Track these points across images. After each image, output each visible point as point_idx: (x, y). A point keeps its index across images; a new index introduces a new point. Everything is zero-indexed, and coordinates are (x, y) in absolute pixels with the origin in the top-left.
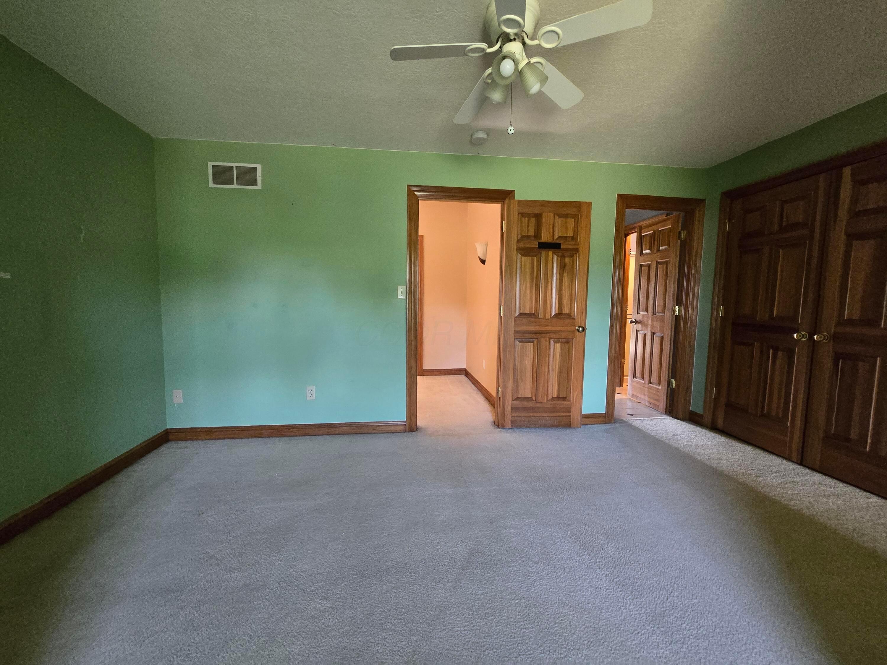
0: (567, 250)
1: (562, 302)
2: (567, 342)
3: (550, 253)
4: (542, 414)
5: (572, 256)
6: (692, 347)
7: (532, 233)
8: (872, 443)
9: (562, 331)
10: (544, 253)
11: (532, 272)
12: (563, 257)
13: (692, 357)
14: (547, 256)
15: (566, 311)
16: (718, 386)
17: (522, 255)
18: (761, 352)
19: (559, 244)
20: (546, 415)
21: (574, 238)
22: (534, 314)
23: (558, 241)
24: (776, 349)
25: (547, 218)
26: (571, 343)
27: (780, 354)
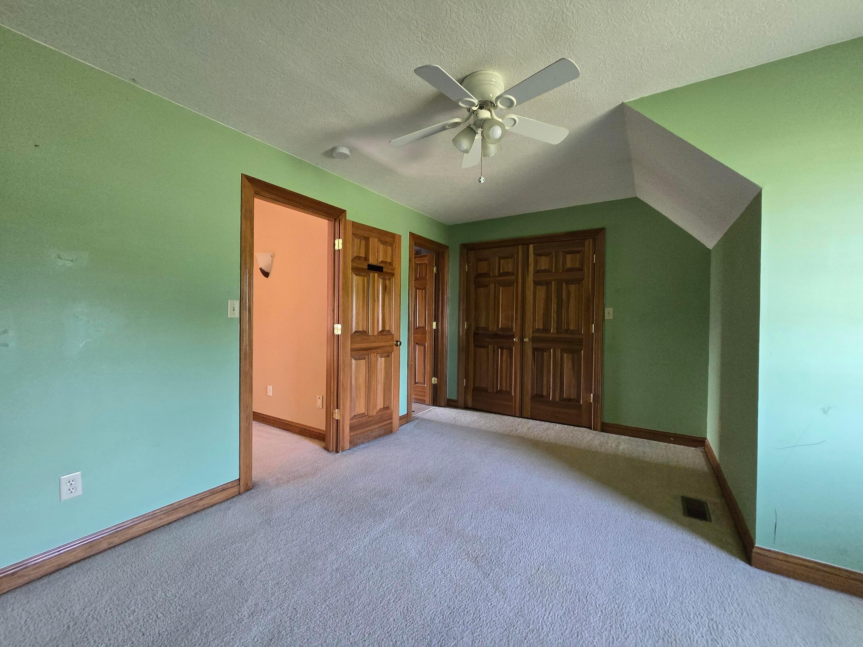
0: (387, 273)
1: (384, 319)
2: (388, 355)
3: (376, 275)
4: (372, 427)
5: (390, 279)
6: (447, 351)
7: (363, 255)
8: (552, 396)
9: (386, 346)
10: (371, 274)
11: (364, 291)
12: (384, 280)
13: (447, 360)
14: (374, 277)
15: (387, 328)
16: (467, 377)
17: (356, 275)
18: (494, 351)
19: (382, 268)
20: (376, 426)
21: (391, 264)
22: (365, 332)
23: (381, 265)
24: (502, 349)
25: (374, 242)
26: (390, 356)
27: (505, 351)
